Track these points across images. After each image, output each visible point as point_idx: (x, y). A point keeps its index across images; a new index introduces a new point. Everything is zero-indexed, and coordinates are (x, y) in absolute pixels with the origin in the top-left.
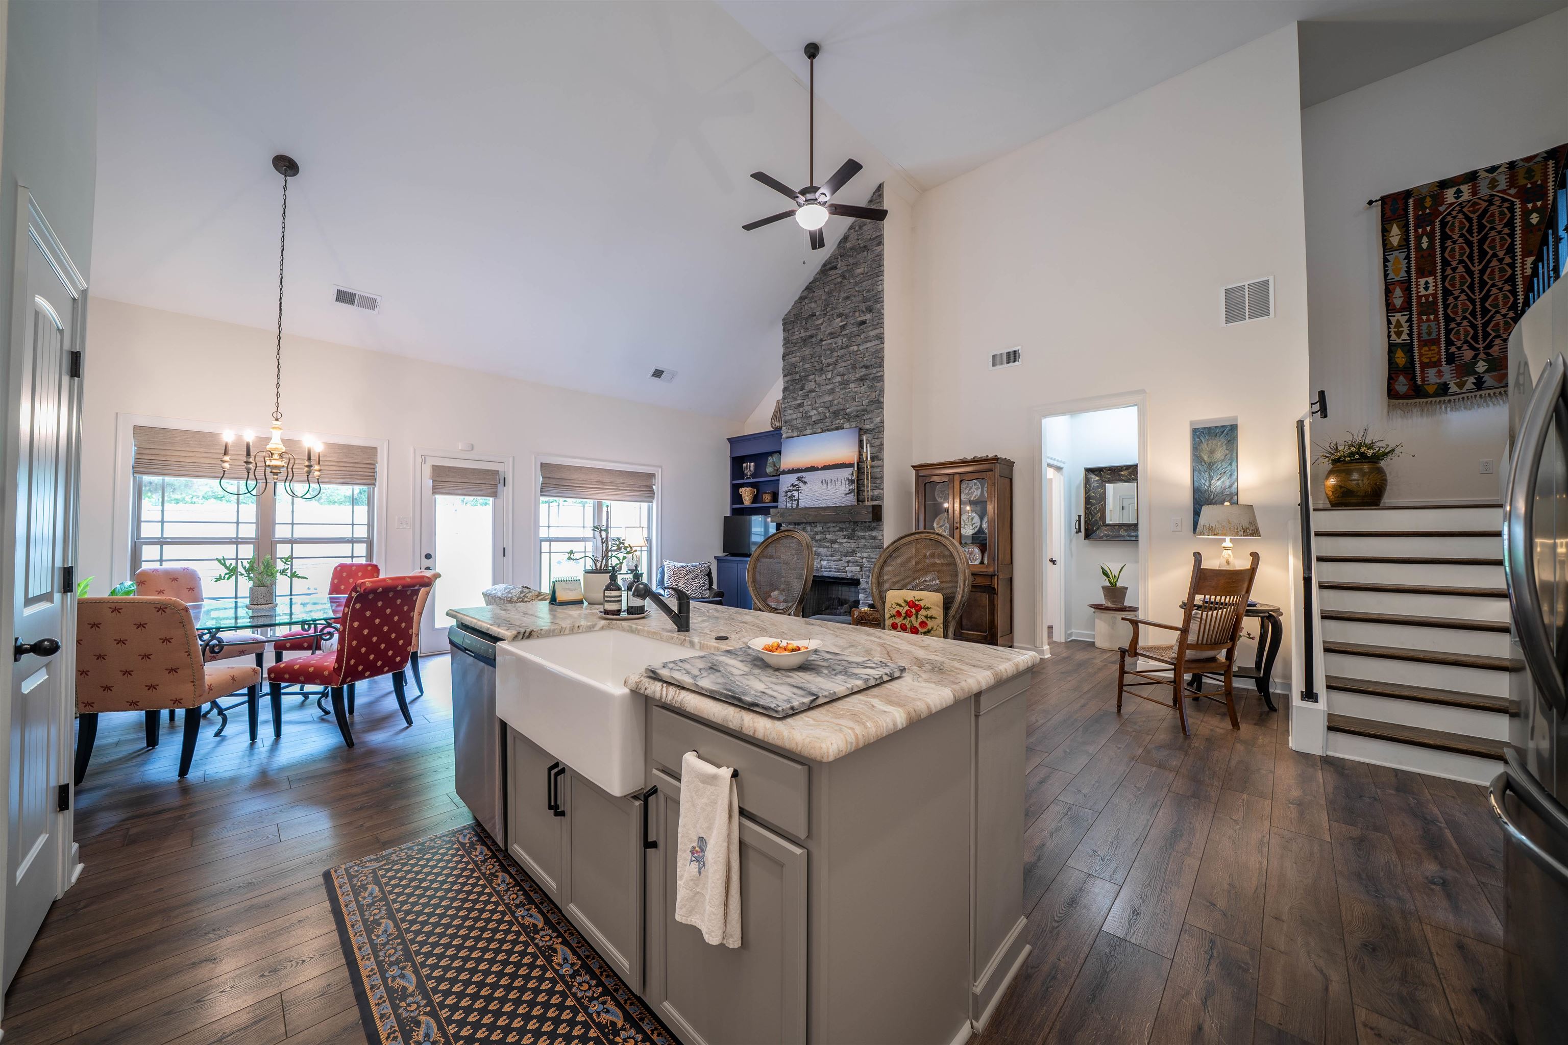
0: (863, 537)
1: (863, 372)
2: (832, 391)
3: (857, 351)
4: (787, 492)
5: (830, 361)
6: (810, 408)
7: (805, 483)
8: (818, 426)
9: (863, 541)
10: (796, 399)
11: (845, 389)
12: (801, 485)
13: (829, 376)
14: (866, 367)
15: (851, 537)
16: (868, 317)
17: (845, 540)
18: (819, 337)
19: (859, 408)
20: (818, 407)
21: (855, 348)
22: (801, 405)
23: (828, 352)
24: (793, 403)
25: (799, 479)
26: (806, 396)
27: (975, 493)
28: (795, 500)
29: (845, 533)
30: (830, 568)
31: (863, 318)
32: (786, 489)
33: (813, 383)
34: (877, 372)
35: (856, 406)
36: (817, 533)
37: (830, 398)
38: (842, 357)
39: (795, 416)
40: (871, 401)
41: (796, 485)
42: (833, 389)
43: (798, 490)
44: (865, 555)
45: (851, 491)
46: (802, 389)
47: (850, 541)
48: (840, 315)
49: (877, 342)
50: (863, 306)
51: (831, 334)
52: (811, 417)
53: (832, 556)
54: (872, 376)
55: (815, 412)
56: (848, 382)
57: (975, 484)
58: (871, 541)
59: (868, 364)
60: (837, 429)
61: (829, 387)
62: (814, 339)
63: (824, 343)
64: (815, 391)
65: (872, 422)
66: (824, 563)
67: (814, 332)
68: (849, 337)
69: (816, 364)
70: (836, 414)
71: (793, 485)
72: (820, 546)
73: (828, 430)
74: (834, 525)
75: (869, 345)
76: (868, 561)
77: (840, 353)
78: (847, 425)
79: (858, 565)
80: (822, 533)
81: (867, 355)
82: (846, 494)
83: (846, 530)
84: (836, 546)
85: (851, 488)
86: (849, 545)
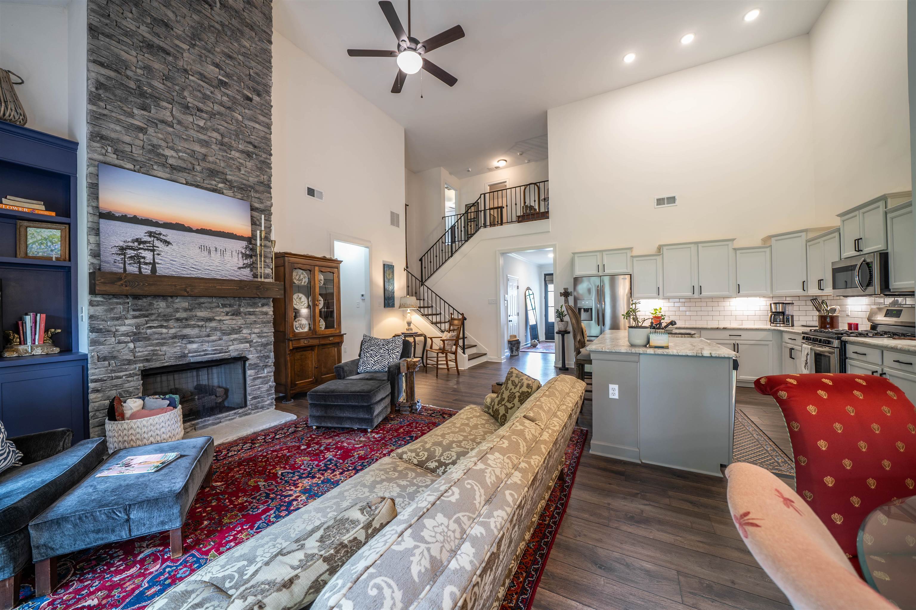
0: (250, 313)
1: (250, 149)
2: (205, 144)
3: (241, 121)
4: (123, 249)
5: (201, 105)
6: (163, 144)
7: (167, 243)
8: (181, 174)
9: (253, 317)
10: (131, 115)
11: (227, 153)
12: (157, 243)
13: (202, 123)
14: (255, 147)
15: (237, 313)
16: (256, 98)
17: (228, 317)
18: (180, 63)
19: (244, 182)
20: (180, 151)
21: (240, 118)
22: (141, 129)
23: (199, 95)
24: (122, 117)
25: (150, 234)
26: (154, 123)
27: (304, 280)
28: (146, 264)
29: (227, 309)
30: (204, 351)
31: (250, 96)
32: (122, 244)
33: (168, 114)
34: (267, 158)
35: (241, 178)
36: (177, 310)
37: (203, 150)
38: (219, 113)
39: (127, 139)
40: (262, 183)
41: (149, 242)
42: (206, 142)
43: (153, 251)
44: (256, 331)
45: (245, 266)
46: (144, 108)
47: (234, 317)
48: (217, 66)
49: (266, 130)
50: (251, 84)
51: (201, 74)
52: (166, 157)
53: (208, 336)
54: (262, 159)
55: (174, 154)
56: (230, 147)
57: (302, 273)
58: (261, 317)
59: (256, 144)
60: (214, 190)
61: (202, 137)
62: (171, 59)
63: (190, 77)
64: (173, 127)
65: (262, 203)
66: (194, 346)
67: (172, 50)
68: (234, 100)
69: (175, 94)
70: (213, 173)
71: (139, 241)
72: (186, 327)
73: (197, 186)
74: (209, 300)
75: (257, 126)
76: (258, 336)
77: (217, 108)
78: (230, 193)
79: (247, 342)
80: (186, 310)
81: (254, 134)
82: (240, 268)
83: (230, 306)
84: (213, 324)
85: (246, 262)
86: (234, 322)
